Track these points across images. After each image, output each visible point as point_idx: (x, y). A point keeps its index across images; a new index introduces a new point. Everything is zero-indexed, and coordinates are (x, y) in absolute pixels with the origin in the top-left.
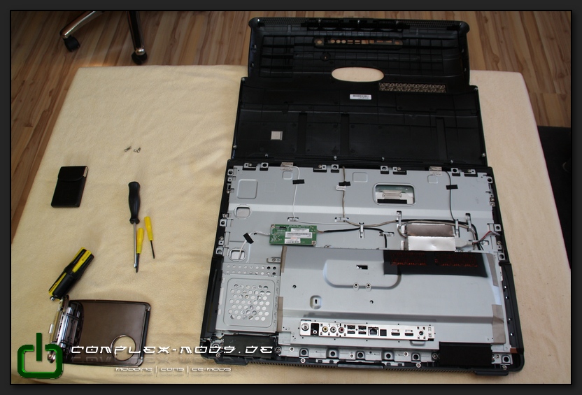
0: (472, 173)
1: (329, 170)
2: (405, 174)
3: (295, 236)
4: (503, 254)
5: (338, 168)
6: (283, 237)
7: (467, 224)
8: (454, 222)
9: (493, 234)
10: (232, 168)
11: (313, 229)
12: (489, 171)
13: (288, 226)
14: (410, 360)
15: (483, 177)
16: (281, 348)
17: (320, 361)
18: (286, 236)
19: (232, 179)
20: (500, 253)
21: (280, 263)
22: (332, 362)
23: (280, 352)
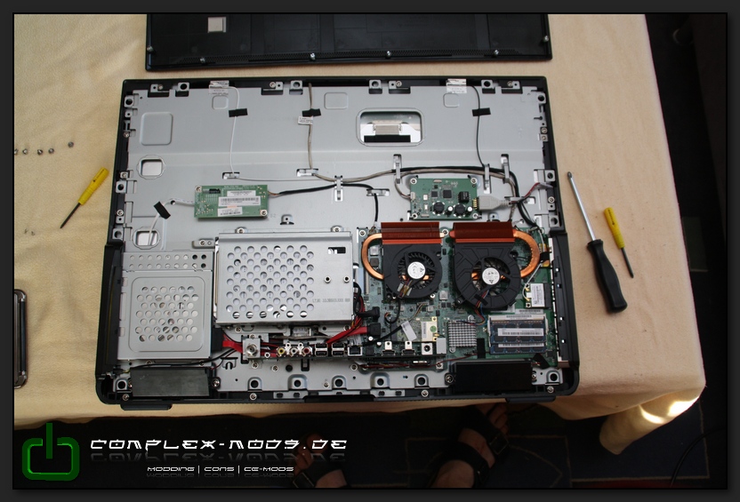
0: (515, 88)
1: (286, 90)
2: (408, 92)
3: (233, 203)
4: (557, 217)
5: (301, 87)
6: (215, 207)
7: (503, 171)
8: (482, 169)
9: (543, 187)
10: (131, 94)
11: (263, 191)
12: (540, 84)
13: (223, 187)
14: (412, 387)
15: (530, 95)
16: (219, 379)
17: (280, 395)
18: (220, 205)
19: (131, 112)
20: (552, 216)
21: (214, 248)
22: (297, 395)
23: (219, 386)
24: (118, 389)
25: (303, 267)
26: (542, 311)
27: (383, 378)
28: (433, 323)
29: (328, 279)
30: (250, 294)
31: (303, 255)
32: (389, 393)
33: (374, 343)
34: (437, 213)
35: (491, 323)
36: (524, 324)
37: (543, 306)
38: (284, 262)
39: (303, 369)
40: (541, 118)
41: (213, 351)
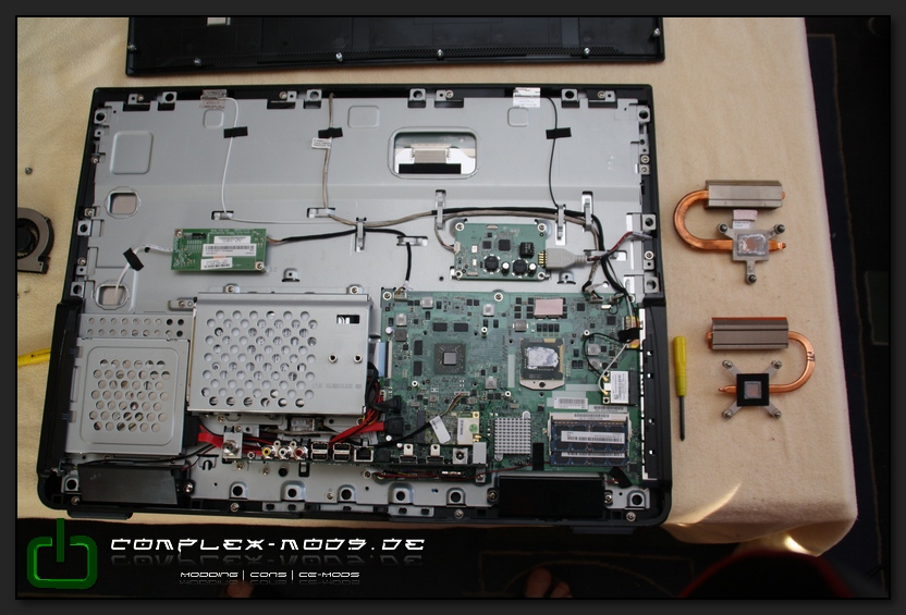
0: (608, 100)
1: (300, 103)
2: (461, 105)
3: (221, 253)
4: (655, 279)
5: (319, 98)
6: (198, 257)
7: (583, 215)
8: (555, 211)
9: (638, 238)
10: (102, 106)
11: (259, 236)
12: (643, 95)
13: (209, 230)
14: (444, 504)
15: (629, 111)
16: (194, 484)
17: (271, 506)
18: (204, 255)
19: (102, 131)
20: (649, 277)
21: (192, 310)
22: (292, 507)
23: (193, 491)
24: (67, 489)
25: (304, 341)
26: (625, 409)
27: (404, 490)
28: (475, 419)
29: (333, 358)
30: (232, 374)
31: (304, 324)
32: (413, 512)
33: (393, 444)
34: (489, 270)
35: (553, 423)
36: (598, 427)
37: (627, 402)
38: (279, 332)
39: (301, 475)
40: (642, 142)
41: (186, 445)
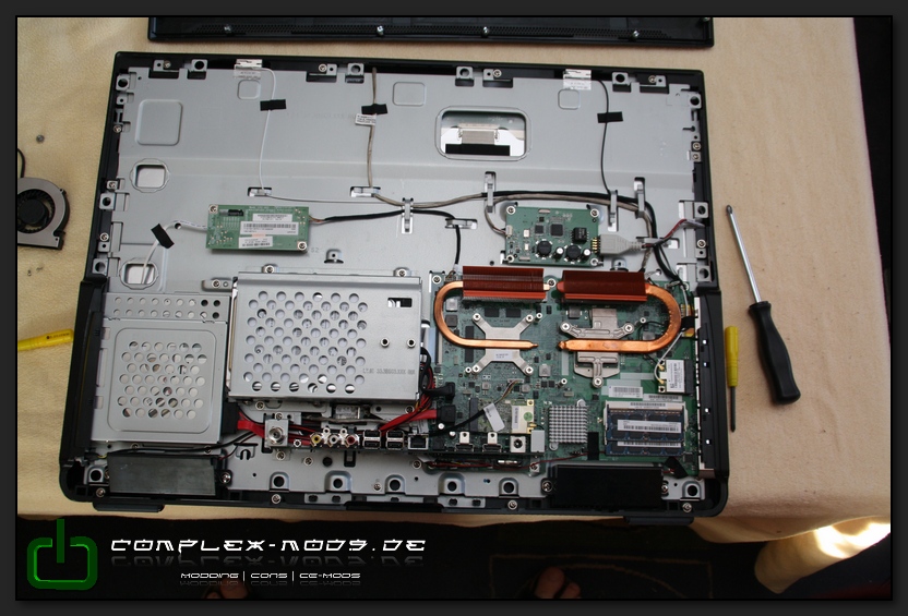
0: (659, 85)
1: (341, 76)
2: (509, 85)
3: (260, 231)
4: (708, 268)
5: (361, 73)
6: (235, 234)
7: (636, 201)
8: (607, 197)
9: (690, 226)
10: (125, 72)
11: (301, 214)
12: (694, 80)
13: (247, 207)
14: (496, 495)
15: (680, 96)
16: (231, 473)
17: (313, 498)
18: (242, 232)
19: (125, 98)
20: (701, 266)
21: (231, 291)
22: (336, 499)
23: (230, 482)
24: (91, 481)
25: (353, 324)
26: (680, 398)
27: (456, 480)
28: (528, 408)
29: (385, 342)
30: (277, 358)
31: (353, 307)
32: (463, 503)
33: (445, 431)
34: (541, 255)
35: (608, 412)
36: (654, 416)
37: (682, 390)
38: (326, 315)
39: (347, 464)
40: (693, 129)
41: (224, 434)
